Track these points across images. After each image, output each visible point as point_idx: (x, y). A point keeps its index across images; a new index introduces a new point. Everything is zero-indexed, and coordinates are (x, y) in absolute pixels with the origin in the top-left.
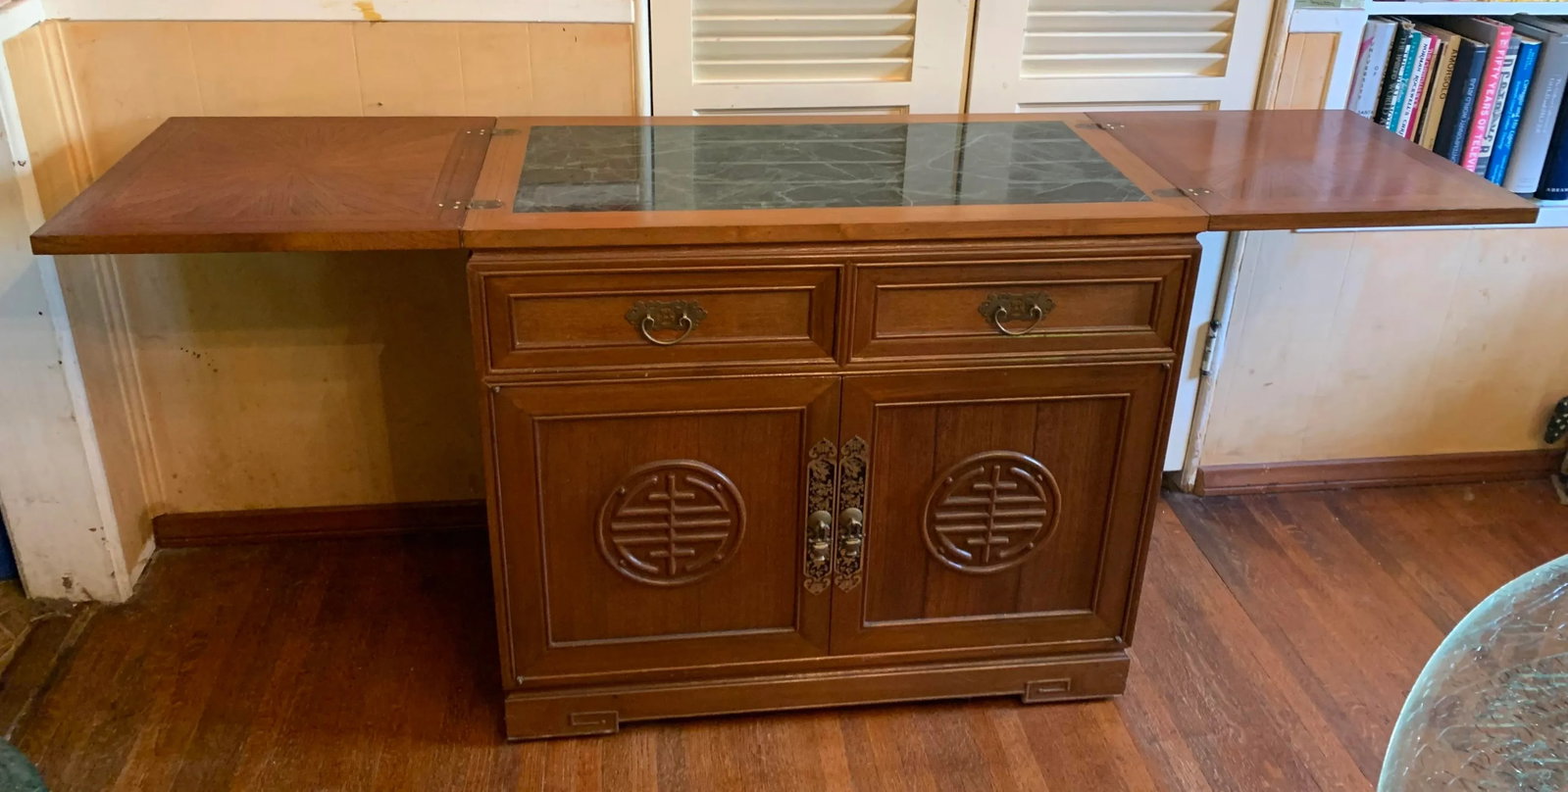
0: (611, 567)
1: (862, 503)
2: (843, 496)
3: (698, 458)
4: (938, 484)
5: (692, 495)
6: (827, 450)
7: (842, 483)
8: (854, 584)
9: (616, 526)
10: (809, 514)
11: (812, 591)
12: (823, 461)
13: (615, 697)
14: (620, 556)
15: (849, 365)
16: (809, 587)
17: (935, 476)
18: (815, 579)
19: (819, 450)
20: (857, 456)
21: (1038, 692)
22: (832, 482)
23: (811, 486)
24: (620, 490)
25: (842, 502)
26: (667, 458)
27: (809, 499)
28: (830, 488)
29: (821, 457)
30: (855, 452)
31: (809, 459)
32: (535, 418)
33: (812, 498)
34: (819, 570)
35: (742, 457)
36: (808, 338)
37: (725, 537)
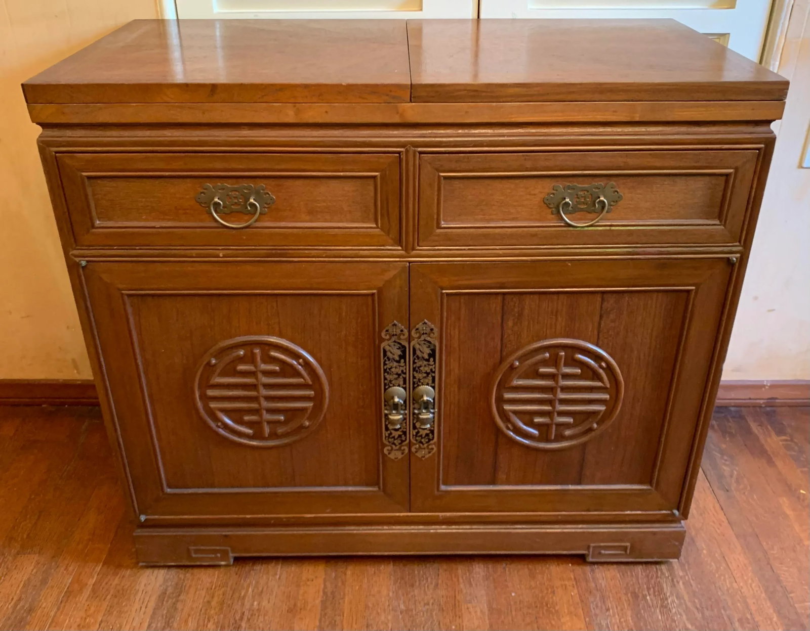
0: (210, 428)
1: (434, 381)
2: (416, 375)
3: (281, 336)
4: (505, 366)
5: (277, 368)
6: (399, 332)
7: (414, 363)
8: (430, 453)
9: (210, 393)
10: (385, 390)
11: (392, 456)
12: (395, 342)
13: (226, 536)
14: (216, 419)
15: (414, 253)
16: (389, 453)
17: (502, 360)
18: (394, 446)
19: (390, 331)
20: (428, 339)
21: (600, 553)
22: (405, 362)
23: (385, 364)
24: (210, 361)
25: (415, 380)
26: (251, 334)
27: (384, 376)
28: (402, 367)
29: (393, 339)
30: (425, 335)
31: (382, 340)
32: (123, 292)
33: (387, 376)
34: (397, 439)
35: (320, 336)
36: (375, 226)
37: (310, 406)
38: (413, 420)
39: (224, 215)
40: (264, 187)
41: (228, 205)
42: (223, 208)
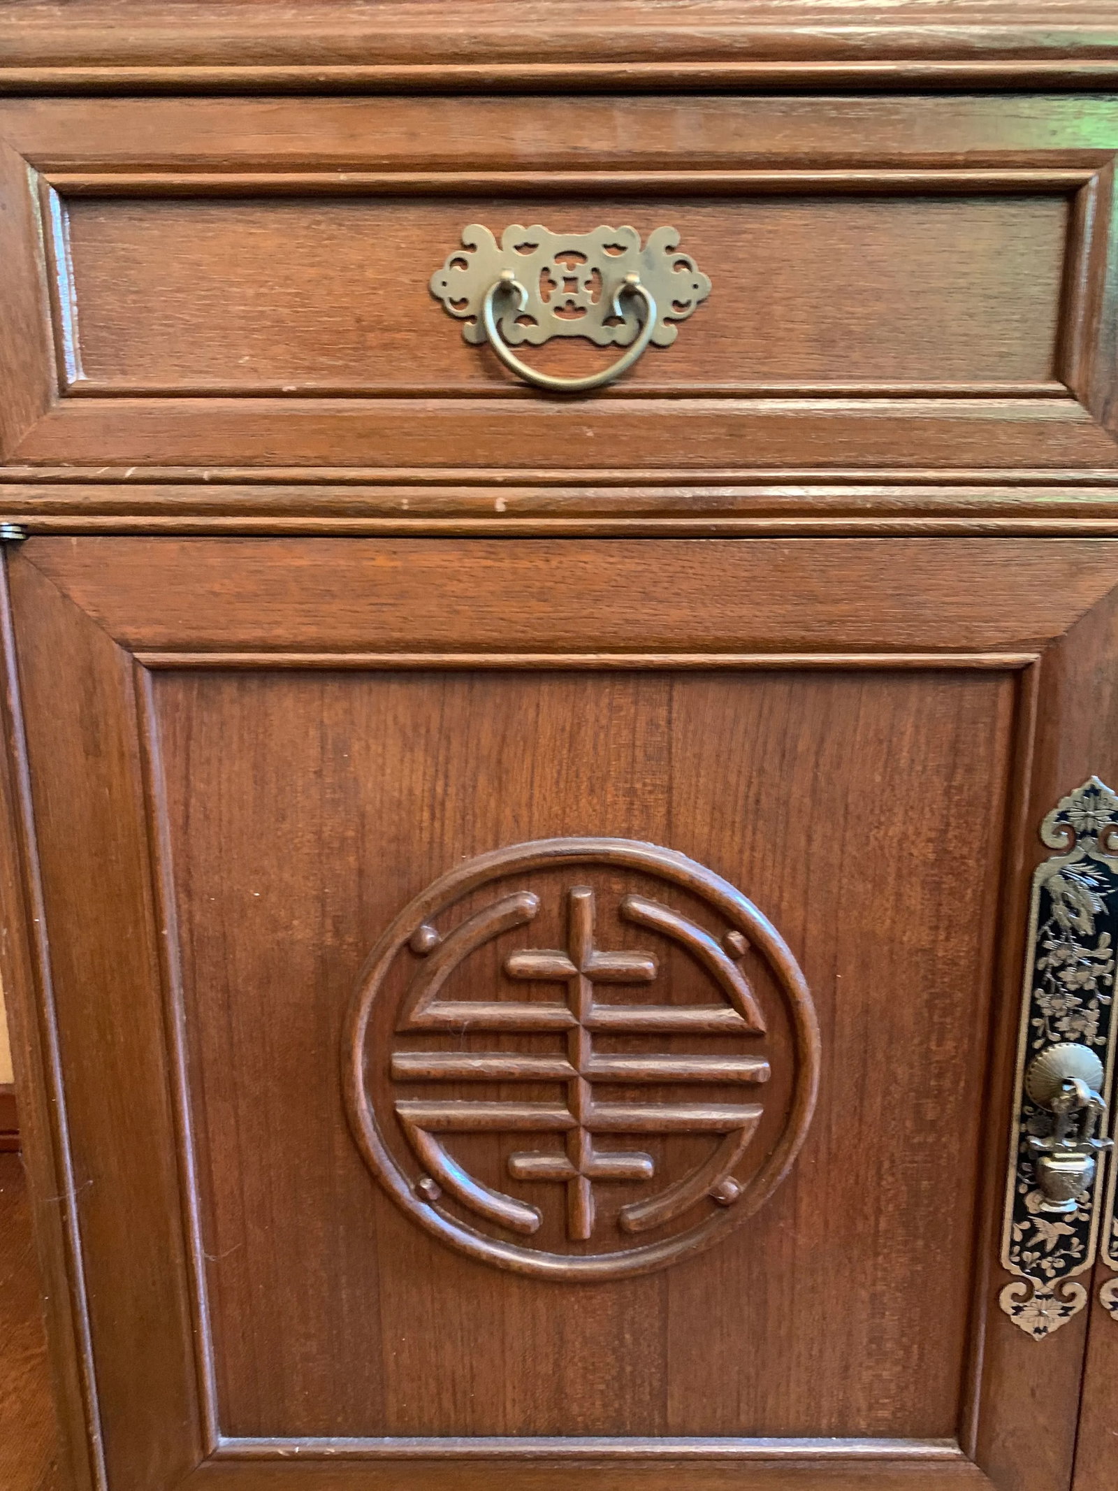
0: (391, 1197)
3: (670, 841)
5: (648, 965)
6: (1101, 821)
9: (407, 1062)
10: (1032, 1053)
11: (1024, 1323)
12: (1087, 860)
14: (419, 1166)
16: (1018, 1310)
18: (1036, 1281)
19: (1075, 815)
23: (1041, 952)
24: (418, 933)
26: (566, 832)
27: (1033, 999)
28: (1103, 962)
29: (1086, 846)
31: (1041, 852)
32: (142, 655)
33: (1044, 1001)
34: (1051, 1254)
35: (809, 839)
36: (1058, 387)
37: (750, 1120)
39: (526, 347)
40: (675, 240)
41: (544, 311)
42: (529, 319)
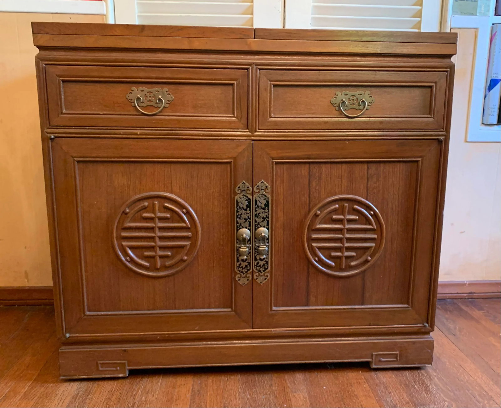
0: (121, 260)
1: (268, 225)
2: (257, 219)
3: (172, 192)
4: (312, 213)
5: (169, 215)
6: (246, 188)
7: (256, 211)
8: (265, 279)
9: (124, 234)
10: (237, 230)
11: (241, 282)
12: (244, 195)
13: (125, 351)
14: (126, 254)
15: (257, 133)
16: (239, 280)
17: (309, 211)
18: (242, 274)
19: (241, 187)
20: (264, 193)
21: (380, 361)
22: (250, 210)
23: (237, 212)
24: (125, 210)
25: (256, 223)
26: (153, 191)
27: (237, 220)
28: (248, 213)
29: (244, 193)
30: (263, 191)
31: (236, 194)
32: (74, 159)
33: (239, 220)
34: (244, 268)
35: (197, 192)
36: (233, 116)
37: (188, 244)
38: (255, 253)
39: (142, 107)
40: (168, 90)
41: (145, 101)
42: (142, 102)
